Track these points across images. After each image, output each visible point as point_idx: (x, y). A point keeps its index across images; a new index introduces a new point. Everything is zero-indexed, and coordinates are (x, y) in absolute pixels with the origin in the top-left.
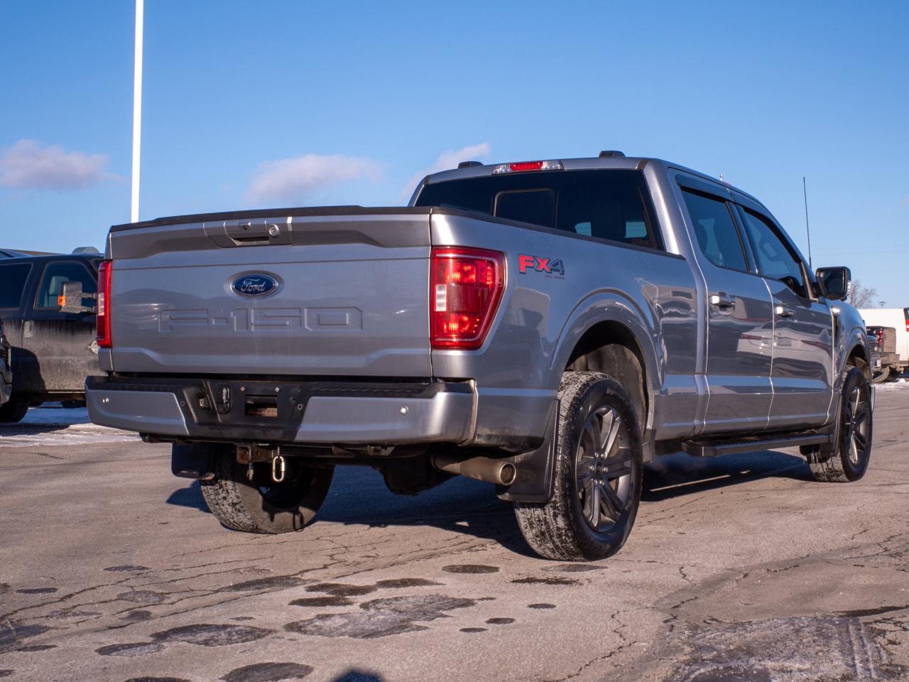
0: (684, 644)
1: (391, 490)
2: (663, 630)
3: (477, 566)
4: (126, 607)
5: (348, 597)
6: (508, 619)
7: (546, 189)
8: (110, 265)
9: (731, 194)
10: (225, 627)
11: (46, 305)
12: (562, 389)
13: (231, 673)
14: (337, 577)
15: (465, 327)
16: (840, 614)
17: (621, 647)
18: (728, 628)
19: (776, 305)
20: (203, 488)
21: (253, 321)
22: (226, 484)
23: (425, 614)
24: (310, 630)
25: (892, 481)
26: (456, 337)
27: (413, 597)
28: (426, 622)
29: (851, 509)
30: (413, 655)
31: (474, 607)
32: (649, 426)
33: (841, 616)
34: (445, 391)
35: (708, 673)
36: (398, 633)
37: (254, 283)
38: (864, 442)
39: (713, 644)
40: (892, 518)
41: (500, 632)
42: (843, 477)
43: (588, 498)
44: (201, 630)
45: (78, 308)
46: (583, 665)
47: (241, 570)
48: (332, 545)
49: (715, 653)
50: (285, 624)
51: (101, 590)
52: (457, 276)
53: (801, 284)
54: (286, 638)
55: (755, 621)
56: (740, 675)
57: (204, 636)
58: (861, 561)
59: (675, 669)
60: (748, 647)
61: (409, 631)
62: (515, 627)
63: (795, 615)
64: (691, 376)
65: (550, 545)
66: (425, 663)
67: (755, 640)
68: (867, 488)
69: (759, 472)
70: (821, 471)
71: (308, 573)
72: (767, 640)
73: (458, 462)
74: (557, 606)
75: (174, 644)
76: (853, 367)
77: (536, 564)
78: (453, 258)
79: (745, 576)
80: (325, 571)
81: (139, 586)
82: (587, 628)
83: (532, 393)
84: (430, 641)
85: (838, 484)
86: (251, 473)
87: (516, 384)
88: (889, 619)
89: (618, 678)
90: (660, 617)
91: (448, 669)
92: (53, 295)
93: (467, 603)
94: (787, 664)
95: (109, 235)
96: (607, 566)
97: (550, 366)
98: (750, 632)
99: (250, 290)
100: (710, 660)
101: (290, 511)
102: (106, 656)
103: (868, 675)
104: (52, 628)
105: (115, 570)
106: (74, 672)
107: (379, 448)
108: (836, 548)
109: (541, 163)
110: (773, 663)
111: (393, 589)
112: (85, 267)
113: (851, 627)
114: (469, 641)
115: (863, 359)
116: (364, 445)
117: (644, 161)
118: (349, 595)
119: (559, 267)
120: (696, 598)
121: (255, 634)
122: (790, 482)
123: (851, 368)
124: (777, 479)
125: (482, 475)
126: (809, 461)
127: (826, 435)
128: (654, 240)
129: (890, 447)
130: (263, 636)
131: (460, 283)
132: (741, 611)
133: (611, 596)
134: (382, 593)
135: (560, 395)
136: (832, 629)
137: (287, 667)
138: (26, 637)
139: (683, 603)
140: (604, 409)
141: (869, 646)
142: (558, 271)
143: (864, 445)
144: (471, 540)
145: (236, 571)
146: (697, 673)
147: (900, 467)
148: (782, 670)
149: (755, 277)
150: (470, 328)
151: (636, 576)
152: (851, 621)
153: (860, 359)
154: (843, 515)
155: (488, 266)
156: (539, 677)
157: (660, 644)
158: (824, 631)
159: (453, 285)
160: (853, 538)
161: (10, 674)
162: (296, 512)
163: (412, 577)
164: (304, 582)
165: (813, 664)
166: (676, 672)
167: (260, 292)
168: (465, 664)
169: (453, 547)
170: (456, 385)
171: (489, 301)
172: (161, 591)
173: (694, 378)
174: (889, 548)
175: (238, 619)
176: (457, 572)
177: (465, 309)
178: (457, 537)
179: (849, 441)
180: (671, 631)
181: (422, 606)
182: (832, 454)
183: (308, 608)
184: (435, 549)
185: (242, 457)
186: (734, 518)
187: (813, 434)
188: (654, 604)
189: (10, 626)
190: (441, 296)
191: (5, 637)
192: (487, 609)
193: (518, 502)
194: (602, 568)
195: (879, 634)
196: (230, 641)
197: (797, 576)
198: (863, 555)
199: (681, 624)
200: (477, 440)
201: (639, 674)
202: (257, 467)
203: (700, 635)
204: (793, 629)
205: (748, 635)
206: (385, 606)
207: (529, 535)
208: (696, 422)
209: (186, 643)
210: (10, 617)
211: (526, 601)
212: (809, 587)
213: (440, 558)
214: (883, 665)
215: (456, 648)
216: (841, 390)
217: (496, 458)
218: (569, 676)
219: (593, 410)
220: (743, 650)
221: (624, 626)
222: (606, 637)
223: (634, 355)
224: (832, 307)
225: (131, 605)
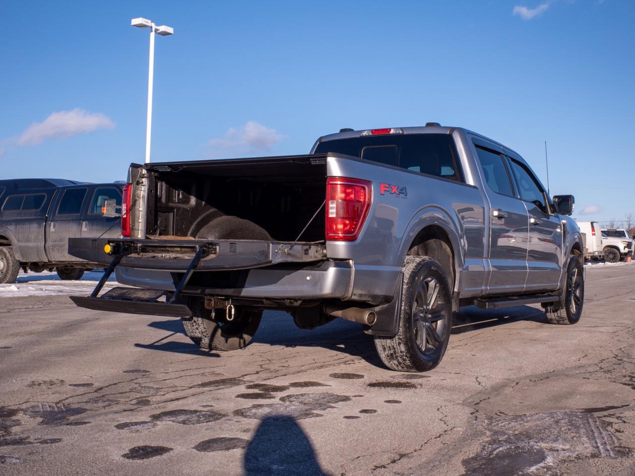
0: (486, 429)
1: (297, 325)
2: (470, 419)
3: (350, 374)
4: (135, 397)
5: (272, 393)
6: (372, 410)
7: (393, 146)
8: (130, 186)
9: (504, 150)
10: (196, 411)
11: (95, 212)
12: (404, 266)
13: (199, 444)
14: (265, 380)
15: (347, 227)
16: (581, 410)
17: (446, 431)
18: (512, 419)
19: (530, 218)
20: (184, 322)
22: (198, 320)
23: (320, 406)
24: (249, 415)
25: (596, 325)
26: (342, 233)
27: (312, 394)
28: (321, 411)
29: (574, 341)
30: (315, 434)
31: (351, 401)
32: (456, 290)
33: (582, 412)
34: (334, 267)
35: (505, 451)
36: (304, 419)
38: (579, 301)
39: (504, 430)
40: (601, 348)
41: (368, 420)
42: (567, 321)
43: (419, 334)
44: (181, 413)
45: (113, 214)
46: (423, 443)
47: (206, 374)
48: (262, 359)
49: (507, 436)
50: (233, 411)
51: (120, 385)
52: (343, 195)
53: (544, 205)
54: (234, 420)
55: (528, 414)
56: (526, 453)
57: (182, 418)
58: (587, 375)
59: (482, 447)
60: (527, 432)
61: (311, 417)
62: (378, 416)
63: (553, 411)
64: (480, 260)
65: (396, 362)
66: (323, 440)
67: (530, 428)
68: (582, 329)
69: (514, 317)
70: (553, 317)
71: (247, 376)
72: (538, 428)
73: (341, 310)
74: (403, 402)
75: (164, 423)
76: (573, 255)
77: (386, 373)
78: (340, 184)
79: (517, 384)
80: (258, 375)
81: (144, 383)
82: (423, 418)
83: (387, 268)
84: (325, 425)
85: (564, 326)
86: (213, 314)
87: (377, 263)
88: (612, 415)
89: (446, 452)
90: (468, 410)
91: (337, 444)
92: (99, 207)
93: (346, 399)
94: (554, 445)
95: (129, 168)
96: (430, 375)
97: (398, 252)
98: (527, 422)
100: (504, 441)
101: (238, 337)
102: (120, 430)
103: (608, 454)
104: (89, 410)
105: (129, 372)
106: (100, 441)
107: (293, 301)
108: (570, 366)
109: (390, 129)
110: (545, 444)
111: (299, 388)
112: (118, 190)
113: (590, 420)
114: (350, 425)
115: (579, 251)
116: (283, 299)
117: (453, 129)
118: (272, 391)
119: (404, 191)
120: (489, 398)
121: (215, 416)
122: (534, 324)
123: (572, 256)
124: (526, 322)
125: (355, 318)
126: (547, 311)
127: (558, 296)
128: (460, 177)
129: (591, 304)
130: (220, 419)
131: (344, 200)
132: (518, 407)
133: (436, 396)
134: (293, 391)
135: (403, 269)
136: (578, 421)
137: (235, 441)
138: (72, 416)
139: (481, 401)
140: (430, 279)
141: (604, 433)
142: (403, 193)
143: (579, 303)
144: (346, 357)
145: (203, 374)
146: (498, 450)
147: (599, 315)
148: (551, 450)
149: (518, 200)
150: (350, 228)
151: (449, 382)
152: (589, 415)
153: (577, 251)
154: (570, 345)
155: (361, 189)
156: (395, 451)
157: (470, 429)
158: (573, 422)
159: (340, 201)
160: (579, 360)
161: (60, 441)
162: (241, 337)
163: (311, 381)
164: (245, 382)
165: (571, 445)
166: (484, 449)
168: (348, 440)
169: (335, 362)
170: (341, 263)
171: (362, 211)
172: (157, 386)
173: (482, 261)
174: (602, 367)
175: (204, 406)
176: (338, 378)
177: (347, 216)
178: (336, 355)
179: (571, 300)
180: (476, 420)
181: (318, 400)
182: (561, 307)
183: (248, 400)
184: (324, 362)
185: (208, 305)
186: (504, 346)
187: (550, 296)
188: (463, 401)
189: (63, 408)
190: (332, 208)
191: (59, 416)
192: (359, 403)
193: (377, 335)
194: (428, 377)
195: (608, 425)
196: (199, 422)
197: (549, 385)
198: (588, 372)
199: (481, 415)
200: (354, 297)
201: (459, 450)
202: (217, 311)
203: (495, 423)
204: (554, 421)
205: (526, 424)
206: (295, 399)
207: (383, 355)
208: (483, 288)
209: (171, 422)
210: (63, 402)
211: (382, 398)
212: (557, 392)
213: (327, 369)
214: (616, 447)
215: (342, 430)
216: (566, 269)
217: (364, 308)
218: (415, 451)
219: (423, 279)
220: (524, 435)
221: (446, 416)
222: (436, 424)
223: (447, 246)
224: (562, 219)
225: (139, 395)
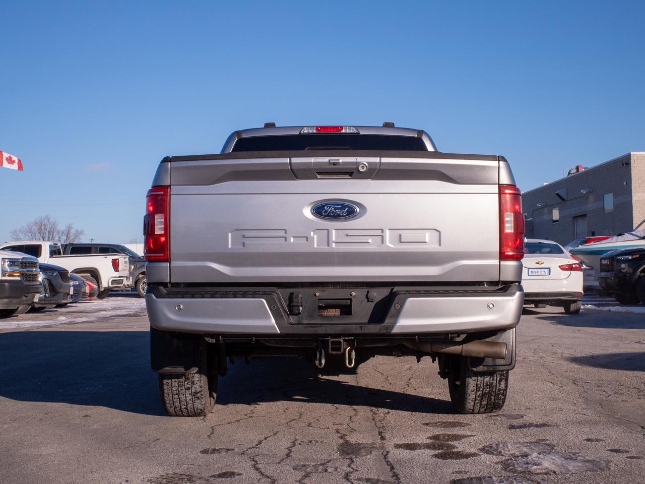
21: (334, 239)
37: (336, 209)
99: (332, 214)
109: (342, 128)
167: (343, 216)
190: (508, 222)
